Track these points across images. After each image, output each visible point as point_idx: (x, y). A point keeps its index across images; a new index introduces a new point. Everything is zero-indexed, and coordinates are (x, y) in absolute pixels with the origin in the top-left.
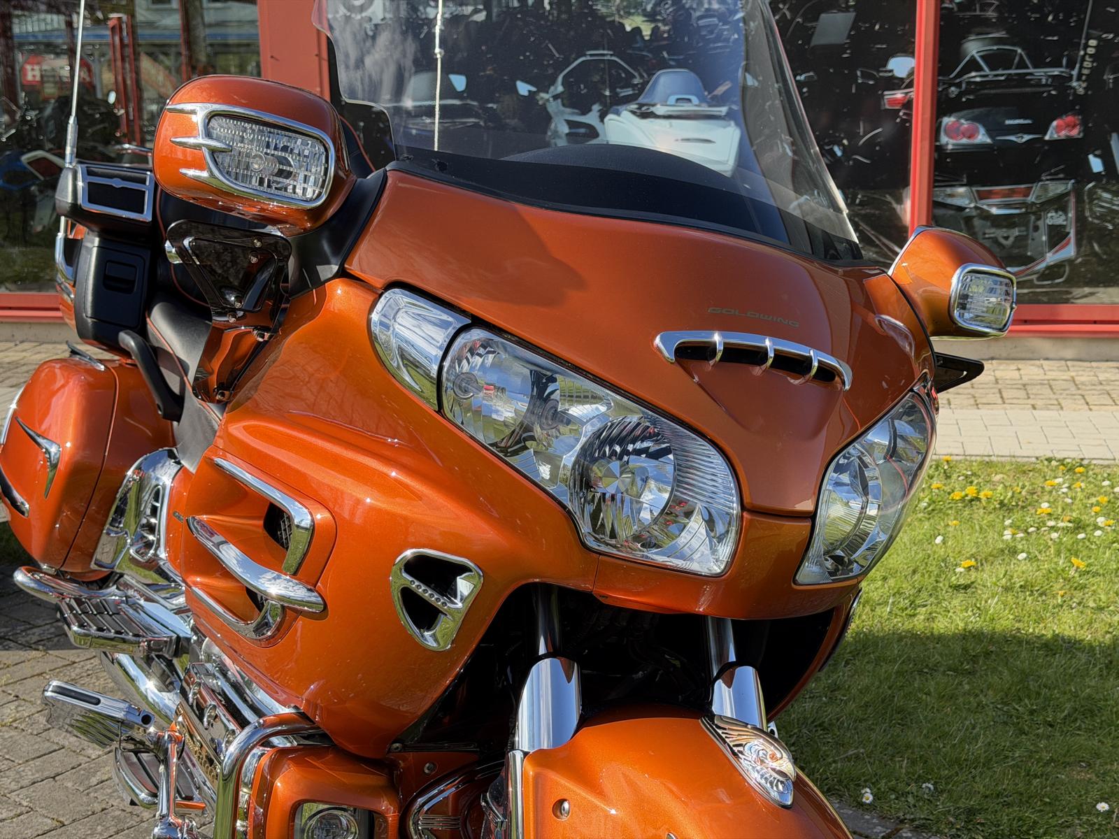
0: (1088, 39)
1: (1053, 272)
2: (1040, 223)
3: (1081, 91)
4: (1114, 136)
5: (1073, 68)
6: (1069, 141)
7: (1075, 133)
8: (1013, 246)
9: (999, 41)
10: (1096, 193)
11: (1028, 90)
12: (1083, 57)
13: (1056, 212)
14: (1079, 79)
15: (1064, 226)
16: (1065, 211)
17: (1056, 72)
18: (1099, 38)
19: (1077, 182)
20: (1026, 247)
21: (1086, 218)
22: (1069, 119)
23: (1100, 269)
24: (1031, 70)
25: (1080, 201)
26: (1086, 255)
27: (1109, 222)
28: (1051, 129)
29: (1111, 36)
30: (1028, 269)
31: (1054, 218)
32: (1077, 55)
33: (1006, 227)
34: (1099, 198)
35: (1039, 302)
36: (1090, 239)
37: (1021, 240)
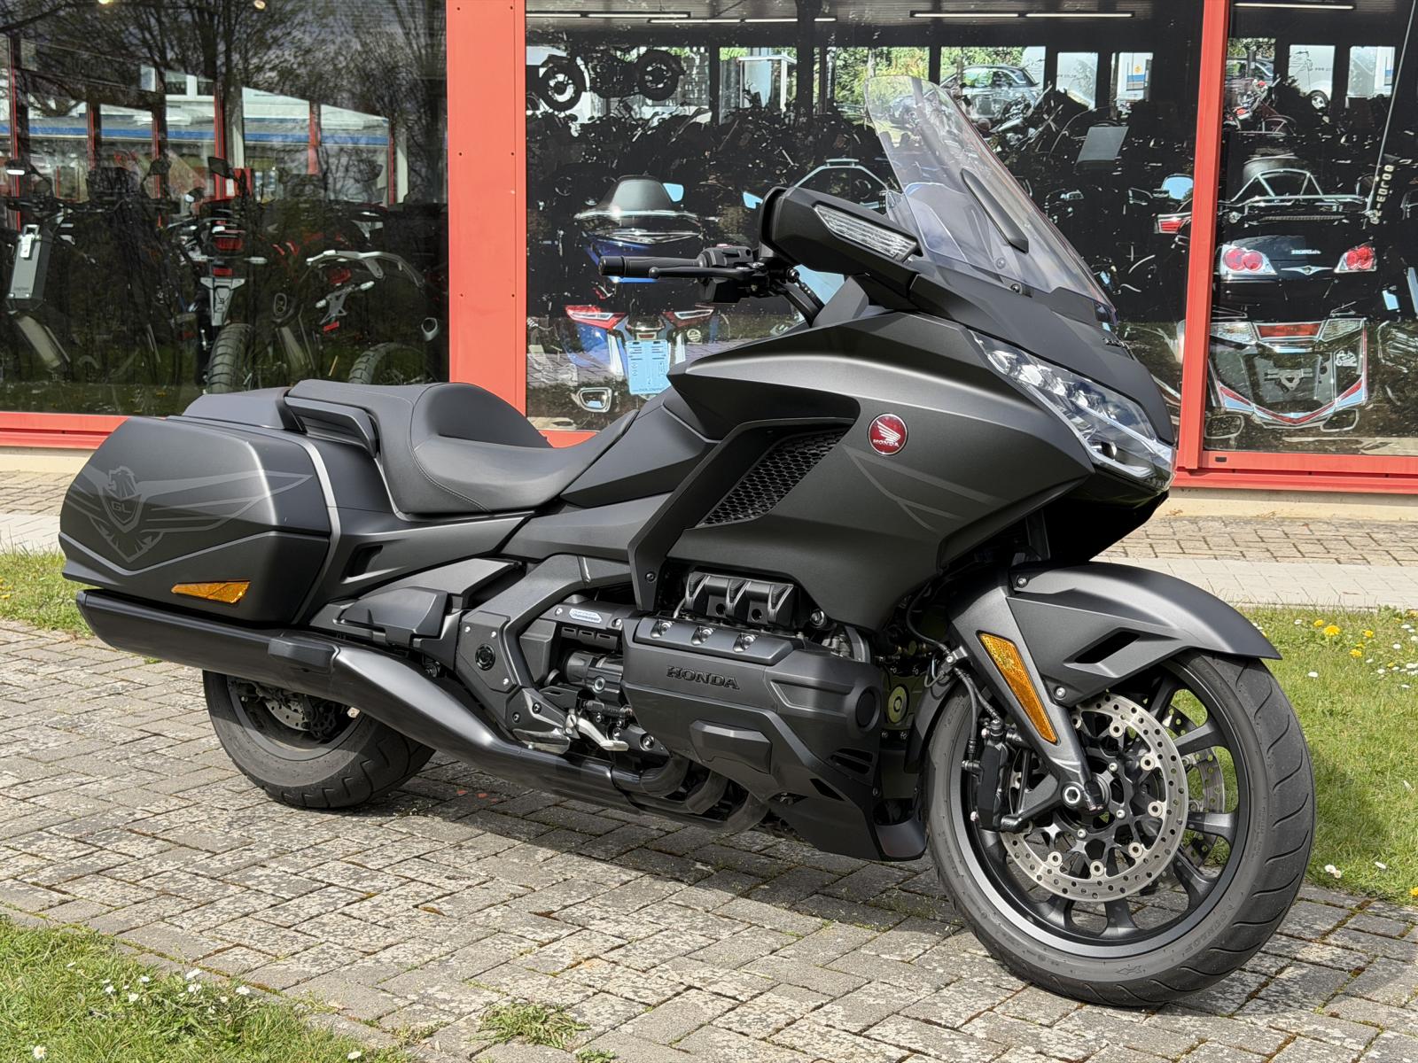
0: (1383, 164)
1: (1340, 419)
2: (1328, 364)
3: (1375, 221)
4: (1411, 271)
5: (1367, 195)
6: (1362, 275)
7: (1370, 266)
9: (1286, 163)
10: (1389, 332)
11: (1318, 217)
12: (1378, 183)
13: (1346, 353)
14: (1373, 207)
15: (1355, 369)
16: (1355, 350)
17: (1348, 198)
18: (1395, 163)
19: (1370, 320)
20: (1312, 389)
21: (1379, 359)
22: (1361, 250)
23: (1394, 416)
24: (1321, 196)
25: (1372, 340)
26: (1380, 402)
27: (1404, 365)
28: (1342, 261)
29: (1410, 161)
30: (1314, 414)
31: (1344, 359)
32: (1372, 180)
33: (1291, 368)
34: (1392, 339)
35: (1326, 451)
36: (1383, 384)
37: (1307, 383)
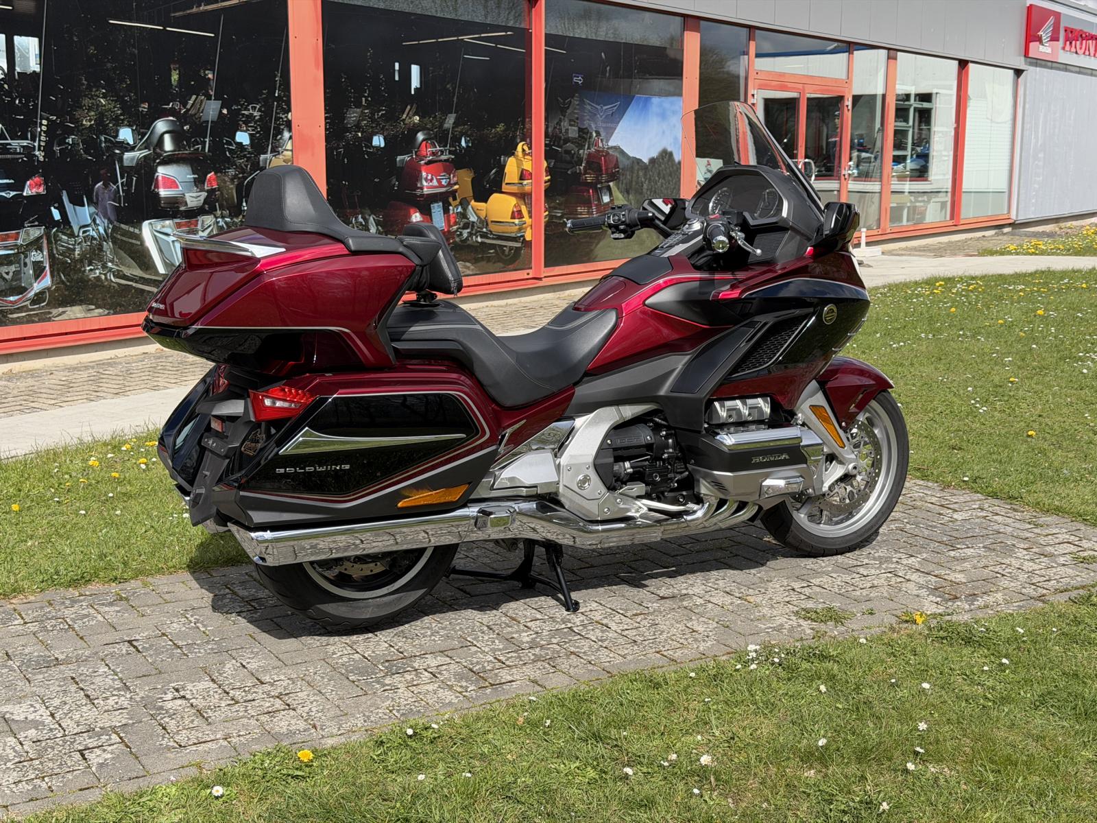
0: (41, 119)
1: (39, 298)
2: (27, 260)
3: (41, 159)
4: (64, 192)
5: (35, 141)
6: (38, 196)
7: (42, 190)
8: (12, 280)
10: (58, 236)
11: (9, 156)
12: (40, 133)
13: (36, 251)
14: (39, 150)
15: (42, 262)
16: (40, 249)
17: (25, 143)
18: (47, 119)
19: (46, 227)
20: (20, 279)
21: (54, 255)
22: (37, 179)
23: (67, 293)
24: (9, 141)
25: (49, 242)
26: (58, 283)
27: (68, 257)
28: (26, 187)
29: (55, 118)
30: (24, 297)
31: (35, 256)
32: (36, 131)
33: (7, 265)
34: (60, 240)
35: (33, 322)
36: (58, 271)
37: (17, 275)
